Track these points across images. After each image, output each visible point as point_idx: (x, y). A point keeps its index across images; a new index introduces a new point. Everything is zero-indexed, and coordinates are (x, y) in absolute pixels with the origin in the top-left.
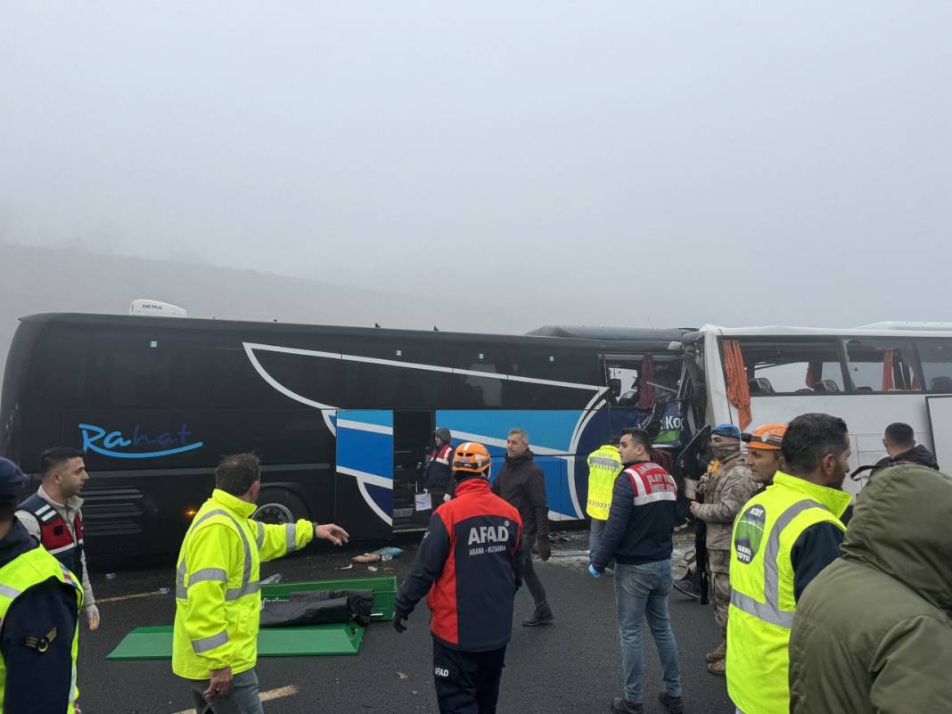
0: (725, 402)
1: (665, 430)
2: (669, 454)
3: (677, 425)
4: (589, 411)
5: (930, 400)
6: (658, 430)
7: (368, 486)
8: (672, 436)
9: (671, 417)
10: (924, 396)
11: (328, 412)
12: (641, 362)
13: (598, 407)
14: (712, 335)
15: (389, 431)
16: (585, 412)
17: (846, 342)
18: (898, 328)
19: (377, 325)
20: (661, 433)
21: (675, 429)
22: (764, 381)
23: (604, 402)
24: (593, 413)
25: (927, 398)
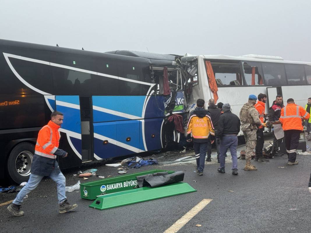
0: (209, 90)
1: (178, 105)
2: (181, 116)
3: (183, 102)
4: (148, 96)
5: (268, 89)
6: (174, 105)
7: (71, 138)
8: (181, 108)
9: (180, 99)
10: (266, 87)
11: (48, 97)
12: (163, 71)
13: (151, 95)
14: (201, 58)
15: (78, 107)
16: (147, 97)
17: (243, 63)
18: (256, 58)
19: (57, 45)
20: (176, 107)
21: (182, 104)
22: (219, 81)
23: (153, 91)
24: (149, 97)
25: (267, 88)
